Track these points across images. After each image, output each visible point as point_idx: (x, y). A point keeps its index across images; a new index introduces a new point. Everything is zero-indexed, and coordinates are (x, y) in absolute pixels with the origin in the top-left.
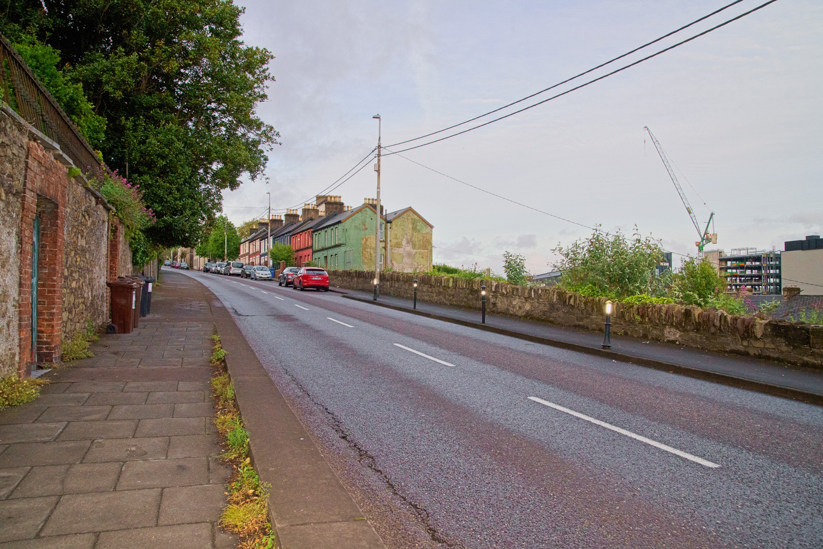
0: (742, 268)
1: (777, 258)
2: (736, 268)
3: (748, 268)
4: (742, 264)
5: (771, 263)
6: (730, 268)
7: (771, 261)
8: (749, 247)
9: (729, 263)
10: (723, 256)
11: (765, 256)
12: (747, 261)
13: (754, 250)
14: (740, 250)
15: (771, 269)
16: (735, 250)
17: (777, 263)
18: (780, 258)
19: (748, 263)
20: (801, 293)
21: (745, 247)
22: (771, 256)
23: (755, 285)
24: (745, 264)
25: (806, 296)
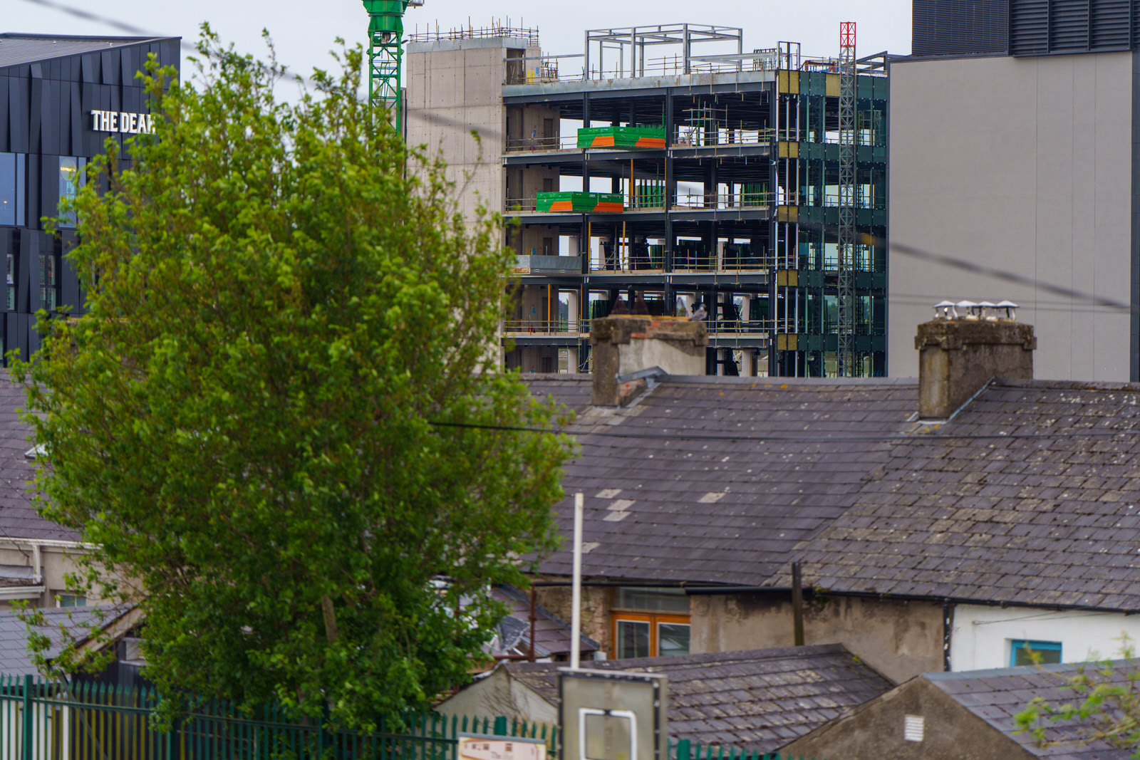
0: (649, 164)
1: (863, 105)
2: (613, 169)
3: (688, 167)
4: (648, 137)
6: (572, 166)
7: (832, 125)
10: (533, 84)
11: (794, 89)
12: (680, 119)
14: (640, 40)
15: (833, 180)
16: (612, 36)
17: (867, 137)
18: (883, 106)
19: (689, 136)
20: (1042, 372)
22: (833, 88)
24: (671, 137)
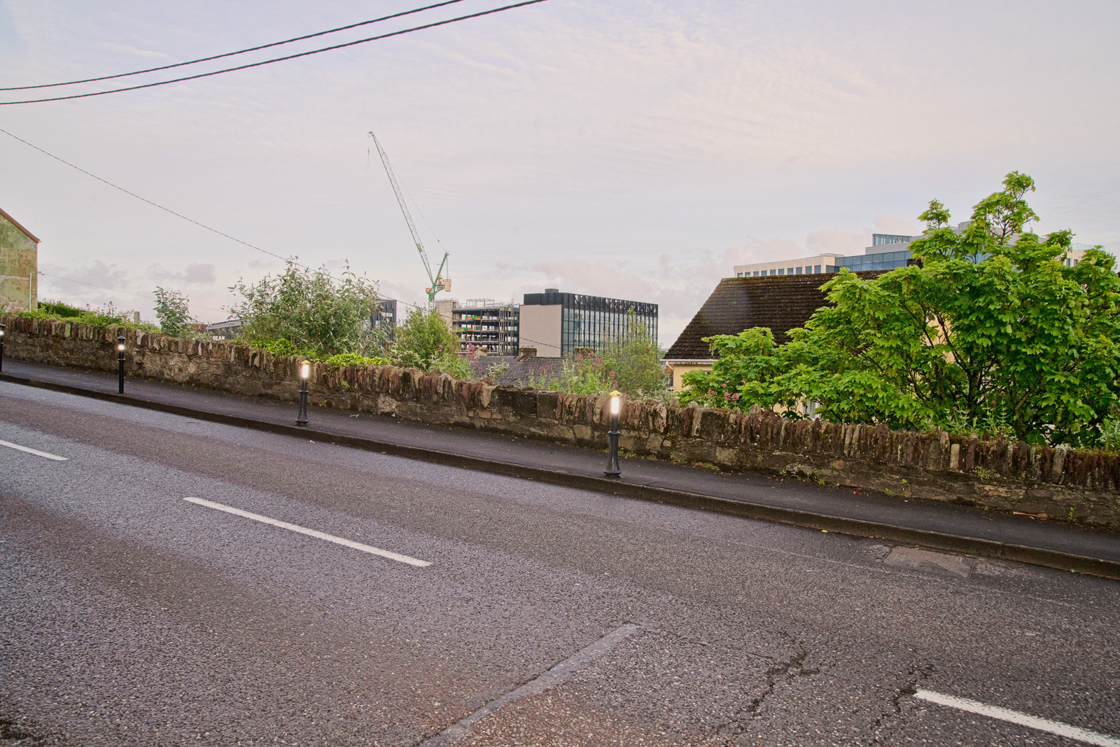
0: (477, 323)
1: (515, 313)
2: (471, 323)
3: (484, 323)
4: (477, 318)
5: (509, 318)
6: (464, 323)
7: (510, 316)
8: (486, 298)
9: (464, 316)
10: (458, 308)
11: (503, 310)
12: (483, 315)
13: (492, 302)
14: (476, 301)
15: (509, 326)
16: (471, 300)
17: (516, 318)
18: (519, 313)
19: (485, 318)
20: (538, 356)
21: (482, 298)
22: (510, 310)
23: (491, 345)
24: (482, 318)
25: (542, 358)
